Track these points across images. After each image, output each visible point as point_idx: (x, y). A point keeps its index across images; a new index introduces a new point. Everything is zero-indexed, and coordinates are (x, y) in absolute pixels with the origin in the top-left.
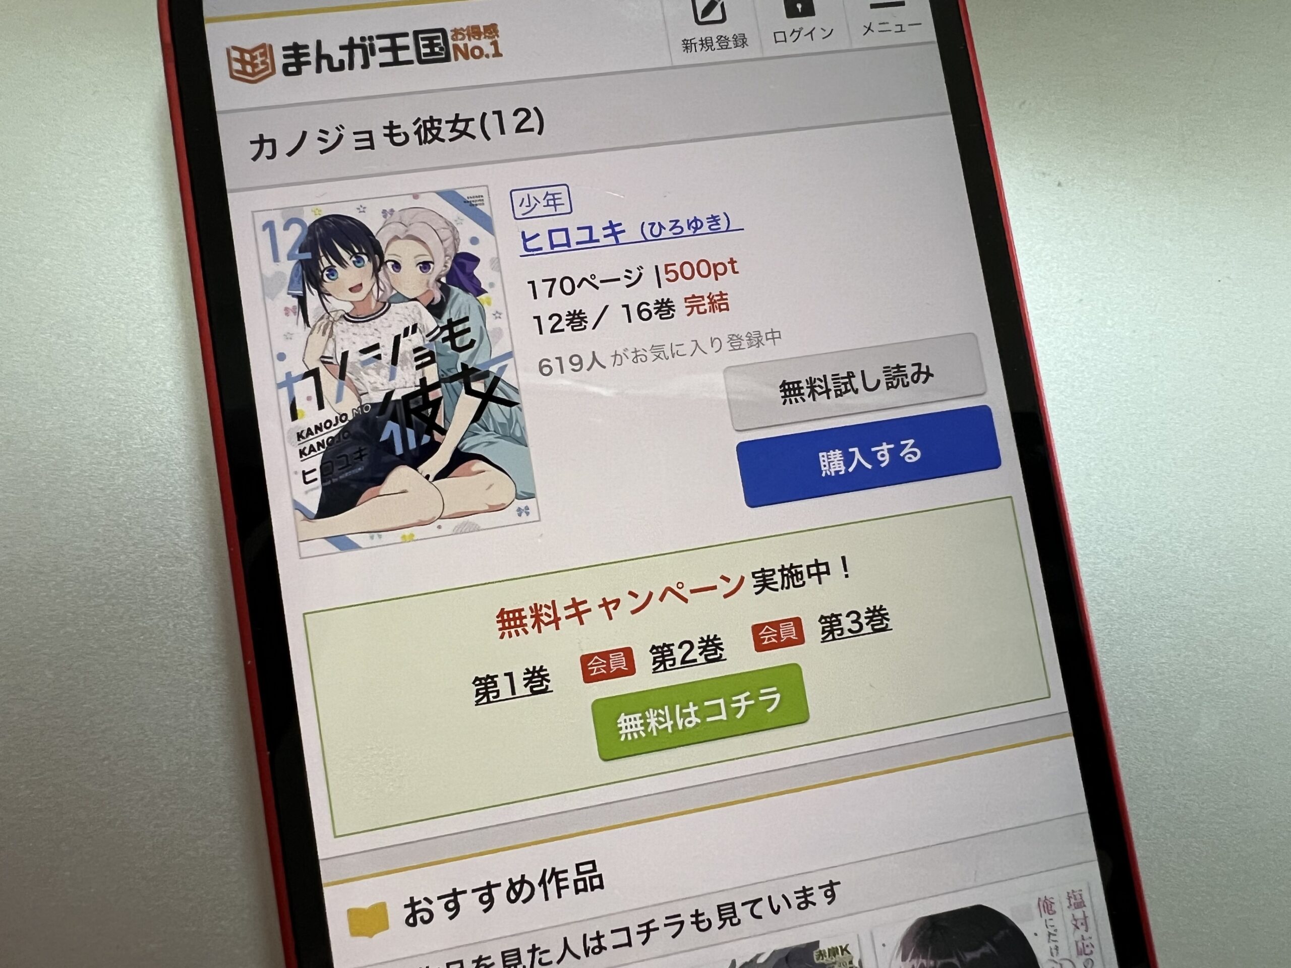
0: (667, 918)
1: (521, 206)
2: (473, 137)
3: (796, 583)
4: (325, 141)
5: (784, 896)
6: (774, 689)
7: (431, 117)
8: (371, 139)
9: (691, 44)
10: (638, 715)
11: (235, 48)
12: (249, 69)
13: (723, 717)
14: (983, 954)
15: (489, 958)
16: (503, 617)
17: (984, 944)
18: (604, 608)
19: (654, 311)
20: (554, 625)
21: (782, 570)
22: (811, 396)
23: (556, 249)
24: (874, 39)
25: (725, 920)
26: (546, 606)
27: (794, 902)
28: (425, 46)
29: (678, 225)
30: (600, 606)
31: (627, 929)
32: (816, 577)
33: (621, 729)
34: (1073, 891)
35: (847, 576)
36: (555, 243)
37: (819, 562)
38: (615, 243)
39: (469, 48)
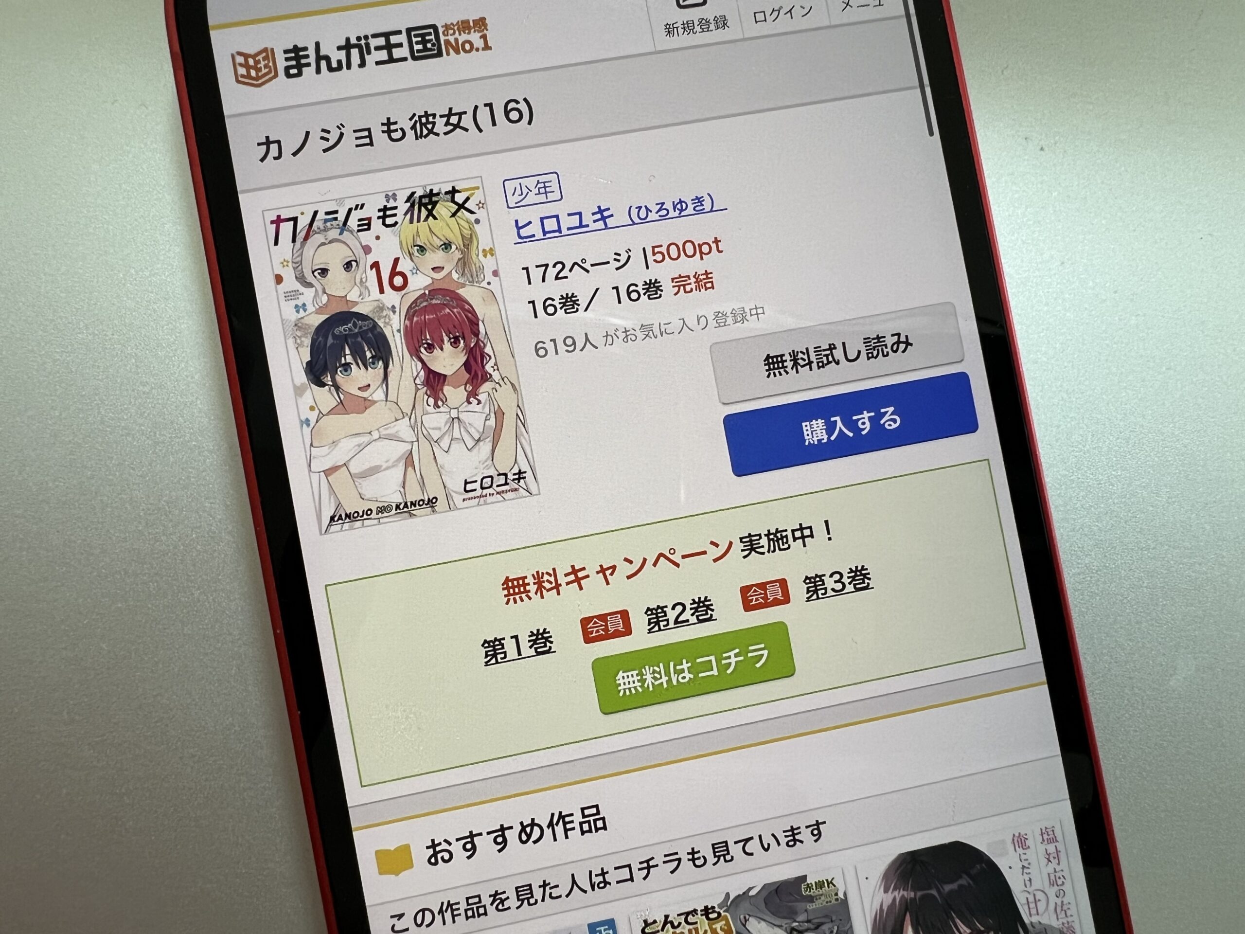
0: (666, 856)
1: (513, 194)
2: (466, 130)
3: (782, 547)
4: (327, 140)
5: (773, 835)
6: (762, 646)
7: (426, 112)
8: (370, 136)
9: (674, 28)
10: (635, 673)
11: (240, 54)
12: (253, 73)
13: (715, 672)
14: (961, 886)
15: (504, 892)
16: (508, 585)
17: (961, 877)
18: (601, 574)
19: (642, 292)
20: (555, 591)
21: (767, 535)
22: (794, 369)
23: (548, 235)
24: (854, 15)
25: (719, 857)
26: (547, 573)
27: (783, 841)
28: (417, 43)
29: (664, 207)
30: (598, 573)
31: (629, 866)
32: (801, 540)
33: (620, 685)
34: (1046, 828)
35: (830, 539)
36: (547, 230)
37: (803, 526)
38: (604, 227)
39: (460, 43)
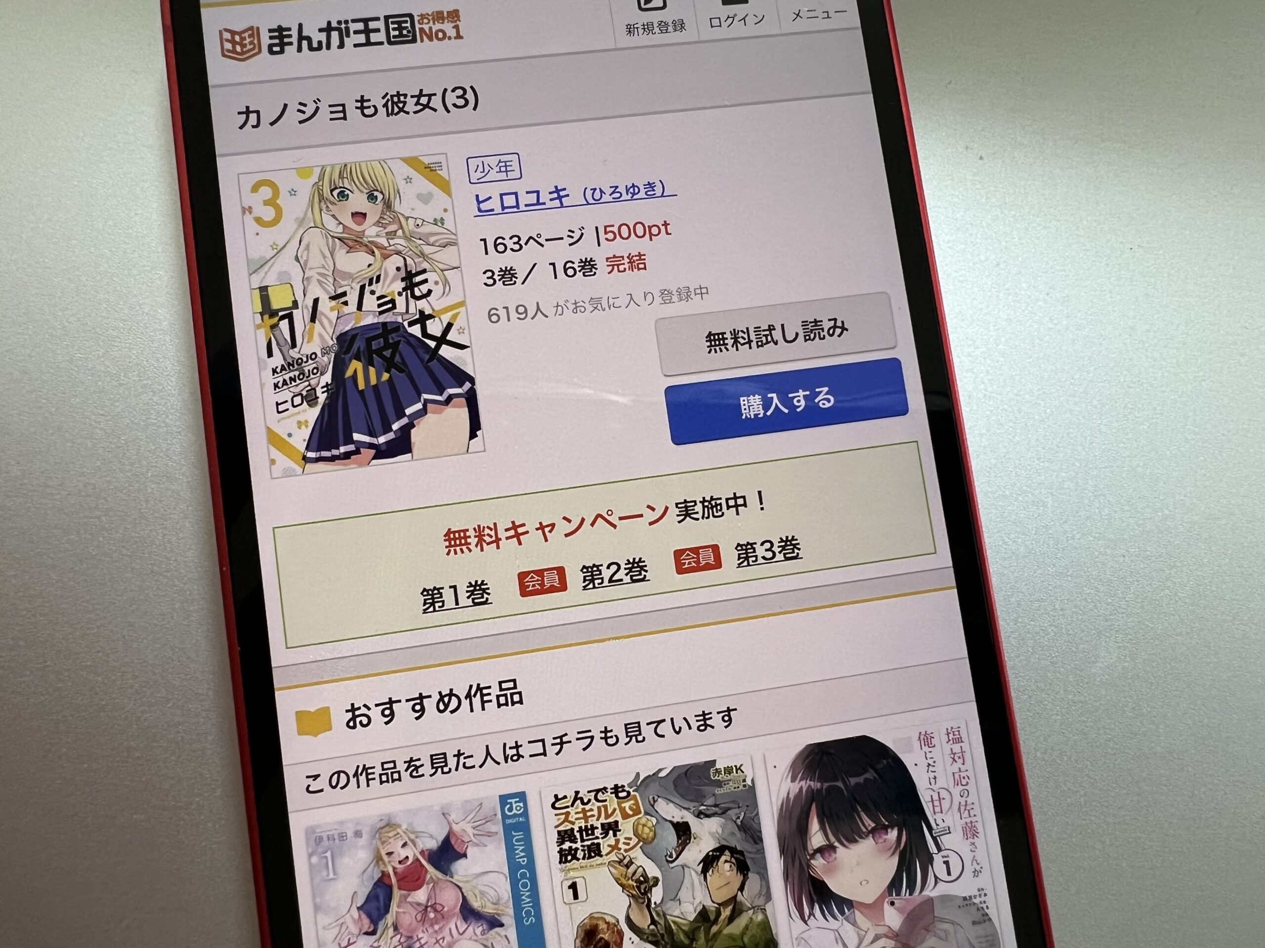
1: (476, 171)
2: (435, 110)
3: (716, 514)
4: (304, 112)
7: (398, 92)
8: (344, 111)
9: (634, 28)
11: (227, 30)
12: (238, 48)
14: (866, 780)
16: (450, 536)
17: (867, 771)
18: (540, 531)
20: (495, 544)
21: (704, 500)
22: (735, 347)
23: (506, 211)
24: (802, 25)
26: (488, 528)
28: (394, 29)
29: (617, 190)
30: (537, 529)
32: (734, 509)
35: (762, 509)
36: (505, 205)
37: (737, 495)
38: (559, 206)
39: (434, 31)
